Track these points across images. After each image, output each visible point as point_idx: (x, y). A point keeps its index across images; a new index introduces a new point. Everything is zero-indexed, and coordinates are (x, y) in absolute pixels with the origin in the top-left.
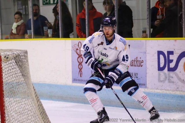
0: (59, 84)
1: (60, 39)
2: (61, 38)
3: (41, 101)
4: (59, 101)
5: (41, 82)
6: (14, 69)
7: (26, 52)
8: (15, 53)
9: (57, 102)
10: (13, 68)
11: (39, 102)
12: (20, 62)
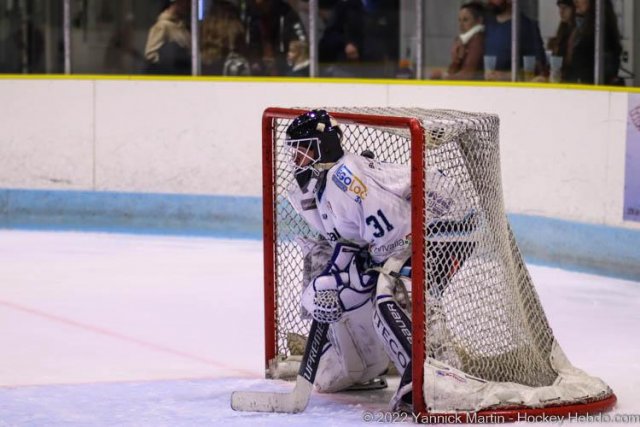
0: (584, 219)
1: (596, 87)
2: (600, 84)
3: (529, 267)
4: (581, 271)
5: (530, 213)
6: (460, 168)
7: (496, 121)
8: (465, 121)
9: (576, 274)
10: (457, 166)
11: (522, 270)
12: (478, 148)
